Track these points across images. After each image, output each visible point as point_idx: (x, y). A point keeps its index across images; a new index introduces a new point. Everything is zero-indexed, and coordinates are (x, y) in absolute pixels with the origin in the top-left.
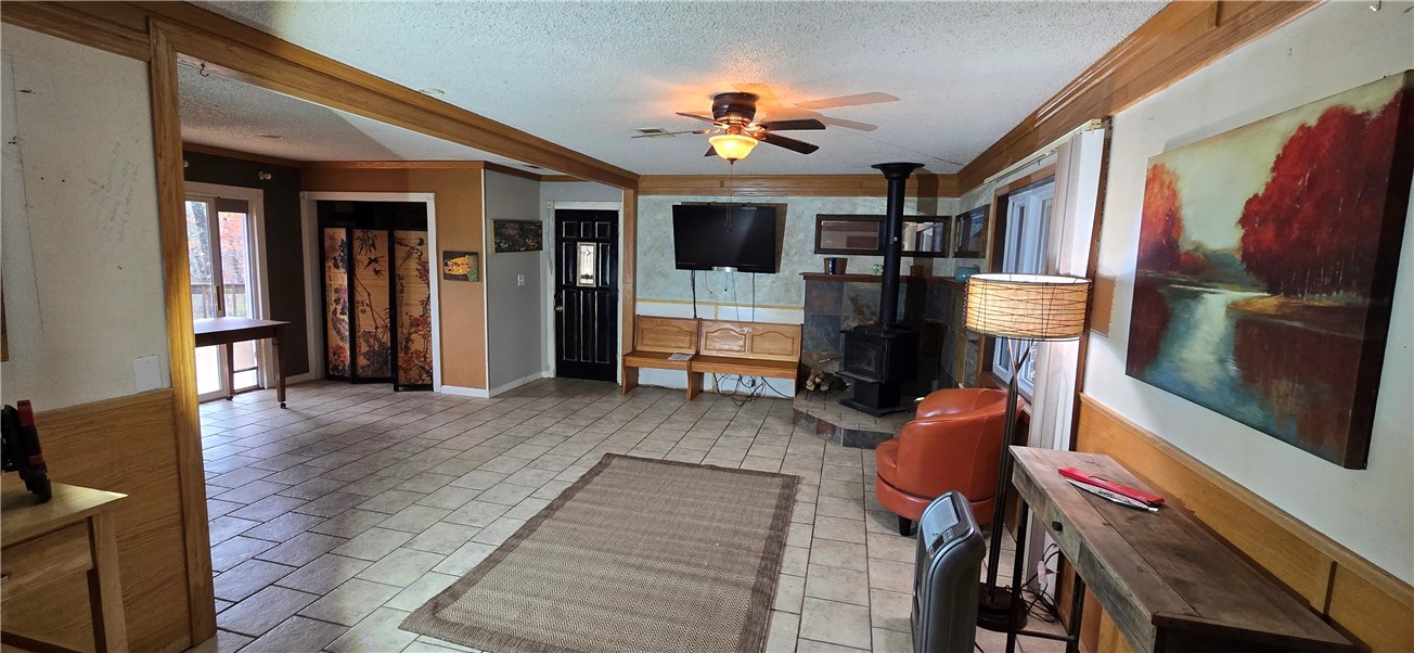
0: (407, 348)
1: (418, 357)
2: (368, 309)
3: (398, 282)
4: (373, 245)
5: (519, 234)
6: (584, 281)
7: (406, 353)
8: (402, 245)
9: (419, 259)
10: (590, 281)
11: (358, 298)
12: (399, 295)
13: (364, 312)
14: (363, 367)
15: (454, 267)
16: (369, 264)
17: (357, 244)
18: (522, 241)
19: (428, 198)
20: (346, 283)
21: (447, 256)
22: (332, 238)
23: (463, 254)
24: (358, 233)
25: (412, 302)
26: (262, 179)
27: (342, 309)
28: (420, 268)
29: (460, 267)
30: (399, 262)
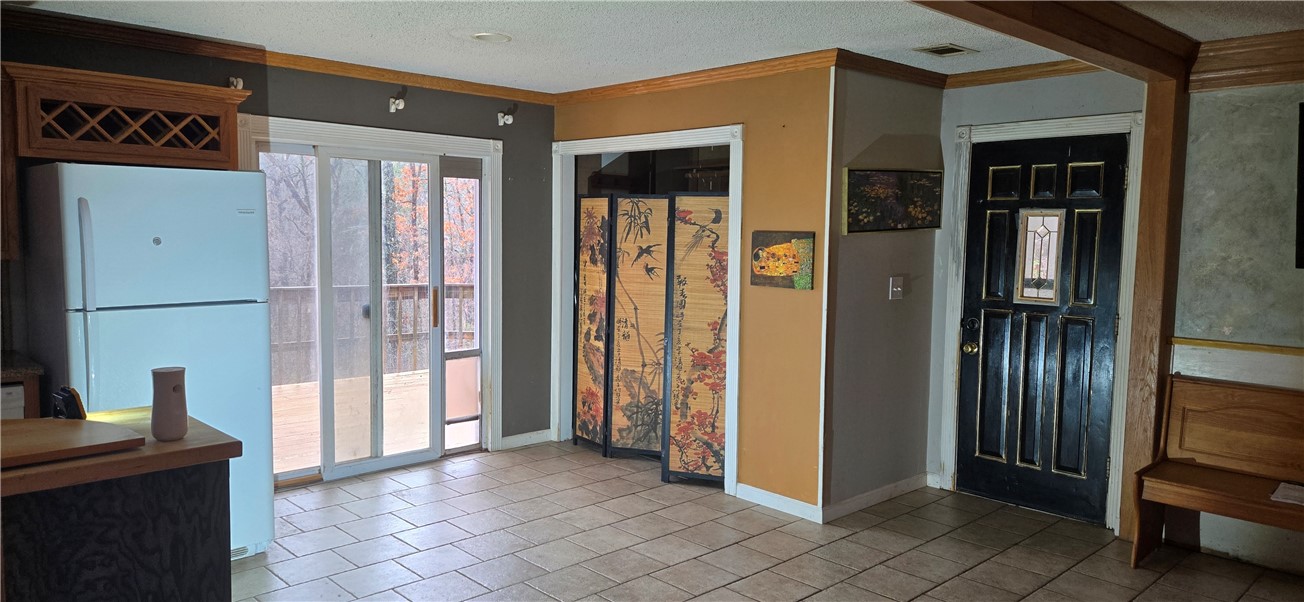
0: (685, 405)
1: (701, 425)
2: (633, 332)
3: (677, 288)
4: (647, 224)
5: (897, 198)
6: (1030, 292)
7: (684, 416)
8: (686, 222)
9: (714, 247)
10: (1048, 295)
11: (619, 314)
12: (676, 311)
13: (626, 337)
14: (620, 431)
15: (771, 263)
16: (639, 256)
17: (622, 223)
18: (900, 209)
19: (731, 137)
20: (604, 289)
21: (760, 240)
22: (590, 215)
23: (788, 236)
24: (625, 204)
25: (697, 325)
26: (501, 124)
27: (597, 331)
28: (713, 263)
29: (780, 261)
30: (679, 254)
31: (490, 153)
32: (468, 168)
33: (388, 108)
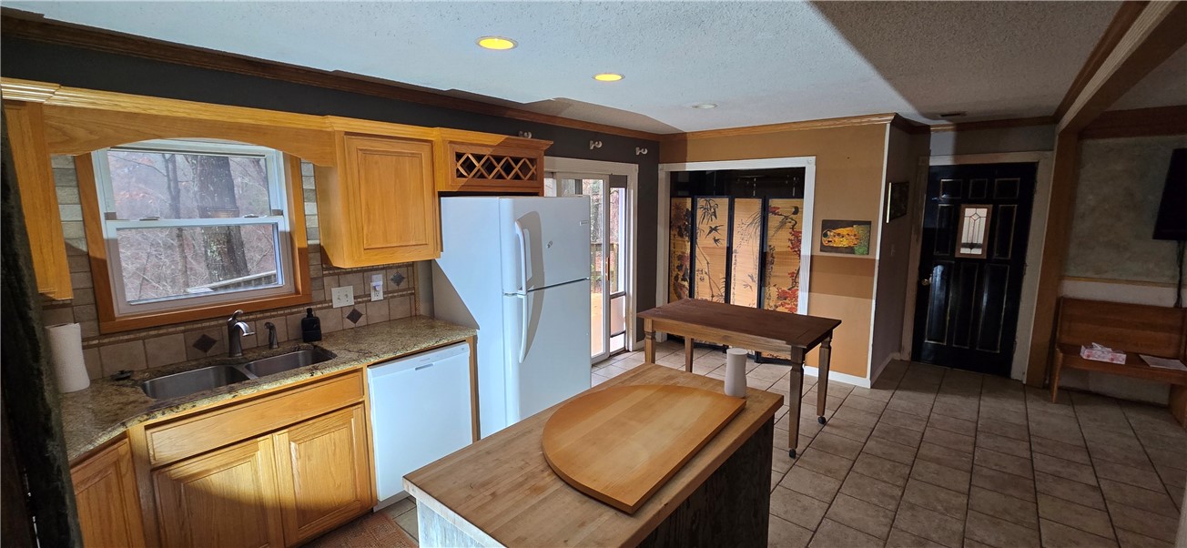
2: (706, 277)
3: (769, 253)
4: (715, 214)
5: (899, 198)
6: (964, 251)
8: (775, 214)
9: (793, 229)
10: (978, 252)
11: (698, 266)
13: (702, 279)
15: (837, 239)
16: (709, 232)
17: (699, 213)
19: (808, 163)
20: (688, 251)
21: (828, 226)
22: (678, 208)
23: (850, 224)
24: (704, 202)
25: (781, 274)
26: (638, 154)
27: (683, 276)
28: (792, 238)
29: (843, 238)
30: (771, 232)
31: (631, 171)
32: (616, 181)
33: (589, 146)
